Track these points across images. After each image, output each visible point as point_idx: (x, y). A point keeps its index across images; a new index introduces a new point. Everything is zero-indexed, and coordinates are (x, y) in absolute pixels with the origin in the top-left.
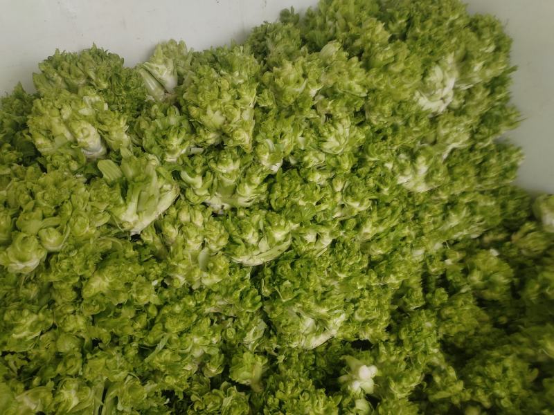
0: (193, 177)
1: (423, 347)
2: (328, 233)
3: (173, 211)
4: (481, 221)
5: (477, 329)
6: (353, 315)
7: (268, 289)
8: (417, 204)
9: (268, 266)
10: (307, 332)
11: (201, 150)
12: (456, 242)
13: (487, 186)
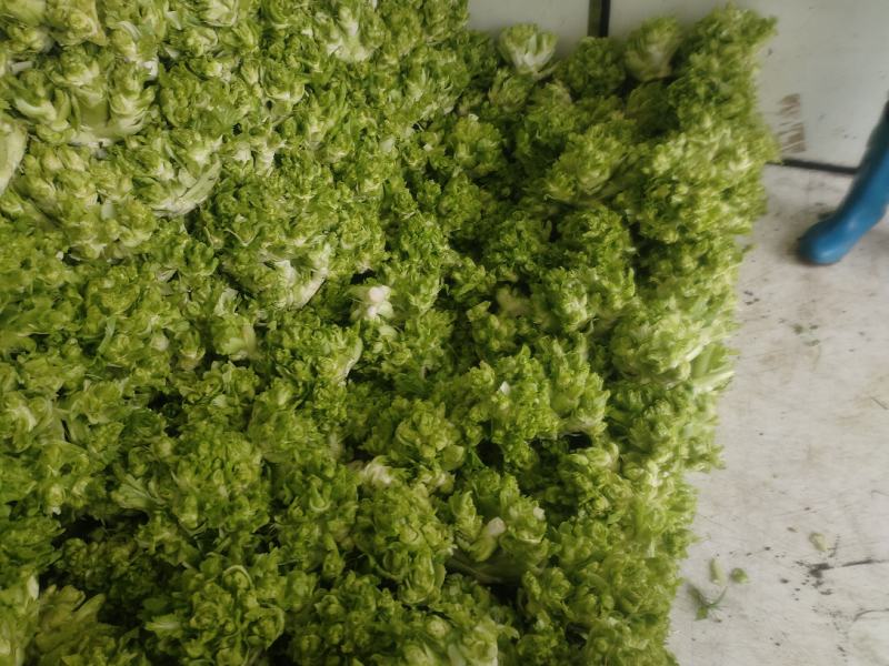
0: (37, 105)
1: (431, 246)
2: (265, 143)
3: (33, 162)
4: (449, 85)
5: (482, 211)
6: (339, 246)
7: (218, 236)
8: (363, 76)
9: (205, 209)
10: (292, 285)
11: (28, 64)
12: (430, 123)
13: (439, 35)
